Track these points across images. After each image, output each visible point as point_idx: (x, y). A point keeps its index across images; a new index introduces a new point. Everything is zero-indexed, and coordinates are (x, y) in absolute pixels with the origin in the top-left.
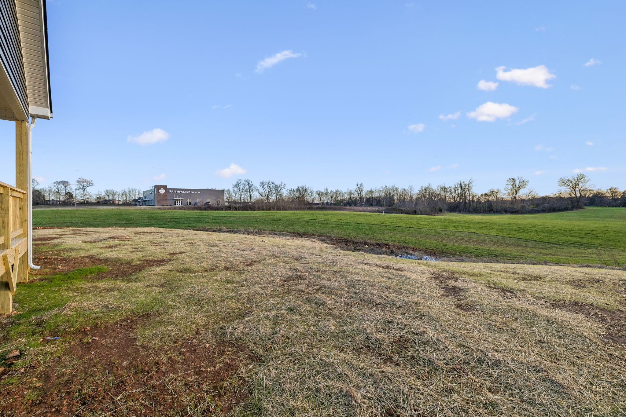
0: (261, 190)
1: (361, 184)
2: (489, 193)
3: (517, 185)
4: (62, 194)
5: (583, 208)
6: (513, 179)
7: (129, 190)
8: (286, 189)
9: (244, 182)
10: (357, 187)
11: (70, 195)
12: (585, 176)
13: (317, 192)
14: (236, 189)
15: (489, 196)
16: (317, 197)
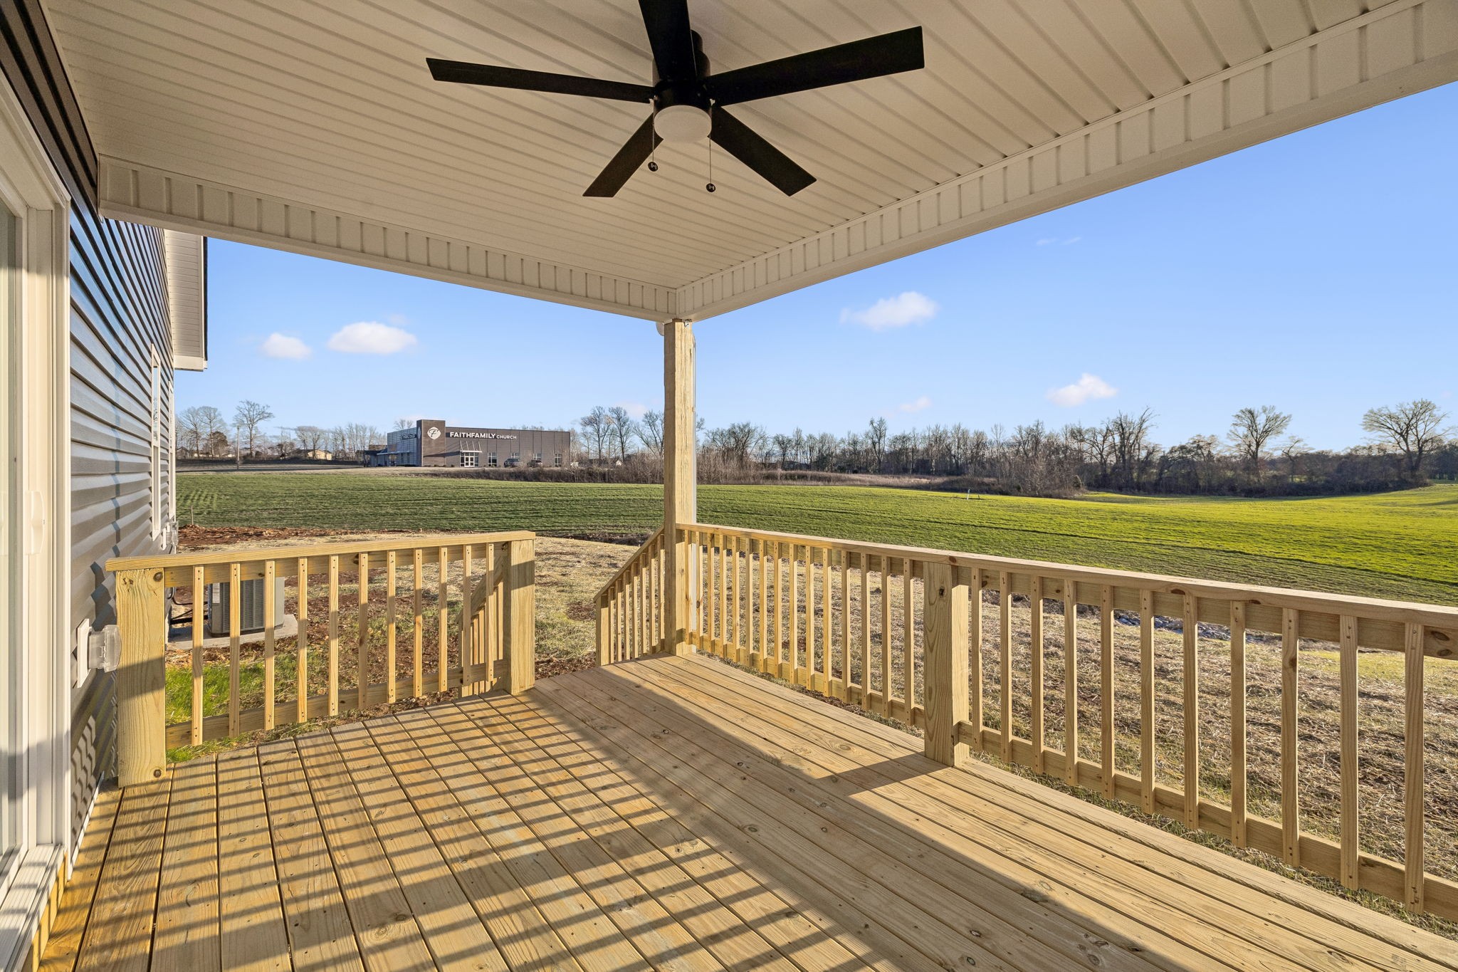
0: (648, 432)
1: (882, 422)
2: (1189, 446)
3: (1260, 428)
4: (204, 436)
5: (1426, 485)
6: (1251, 413)
7: (351, 427)
8: (705, 431)
9: (609, 414)
10: (870, 428)
11: (219, 439)
12: (1434, 407)
13: (777, 439)
14: (589, 429)
15: (1189, 451)
16: (777, 449)
